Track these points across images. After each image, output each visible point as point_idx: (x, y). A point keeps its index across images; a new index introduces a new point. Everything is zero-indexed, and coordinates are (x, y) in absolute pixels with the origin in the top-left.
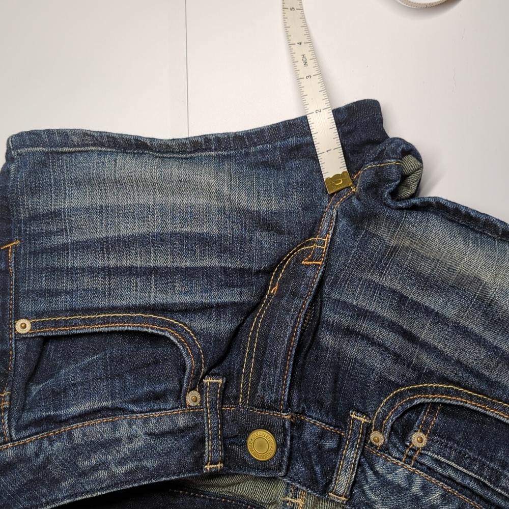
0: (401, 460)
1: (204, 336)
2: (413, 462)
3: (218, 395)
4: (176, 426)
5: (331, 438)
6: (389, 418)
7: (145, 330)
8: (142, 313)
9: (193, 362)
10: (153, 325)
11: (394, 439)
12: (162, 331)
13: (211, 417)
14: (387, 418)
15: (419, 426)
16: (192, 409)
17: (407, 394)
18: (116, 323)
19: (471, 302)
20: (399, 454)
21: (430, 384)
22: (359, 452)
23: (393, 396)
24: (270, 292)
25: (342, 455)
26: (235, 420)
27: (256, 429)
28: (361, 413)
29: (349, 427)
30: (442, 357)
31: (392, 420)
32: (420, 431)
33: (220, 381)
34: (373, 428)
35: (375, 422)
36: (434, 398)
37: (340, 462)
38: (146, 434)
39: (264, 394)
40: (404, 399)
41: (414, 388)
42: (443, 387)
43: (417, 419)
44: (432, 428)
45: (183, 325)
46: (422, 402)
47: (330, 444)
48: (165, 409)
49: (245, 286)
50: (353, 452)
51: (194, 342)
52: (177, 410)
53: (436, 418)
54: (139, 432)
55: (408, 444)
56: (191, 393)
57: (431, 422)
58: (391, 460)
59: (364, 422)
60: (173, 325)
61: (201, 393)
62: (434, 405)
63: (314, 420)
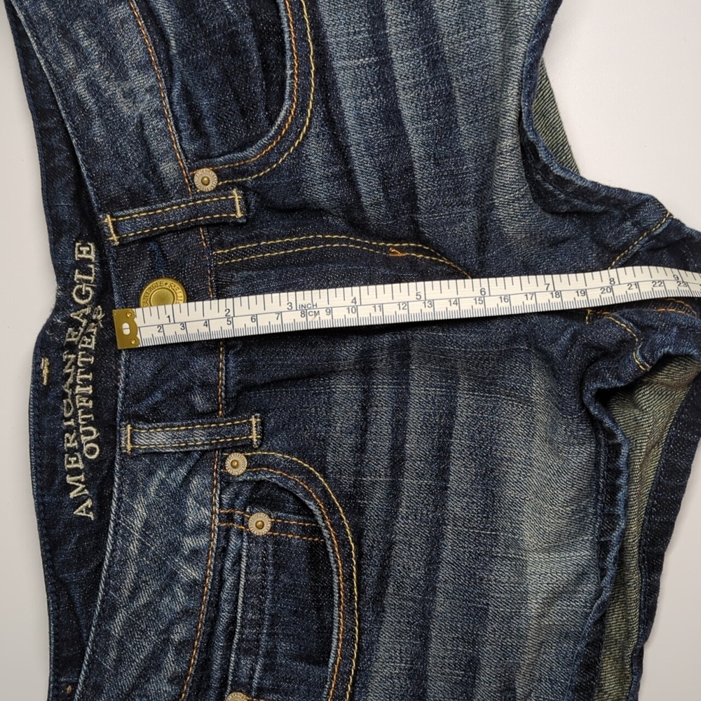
0: (220, 508)
1: (298, 164)
2: (225, 524)
3: (217, 216)
4: (158, 160)
5: (209, 400)
6: (271, 472)
7: (288, 64)
8: (314, 51)
9: (255, 159)
10: (297, 76)
11: (246, 490)
12: (291, 92)
13: (183, 208)
14: (271, 470)
15: (278, 518)
16: (189, 180)
17: (316, 487)
18: (291, 10)
19: (482, 530)
20: (228, 503)
21: (344, 515)
22: (207, 447)
23: (305, 467)
24: (390, 246)
25: (194, 425)
26: (188, 250)
27: (184, 286)
28: (263, 430)
29: (235, 420)
30: (388, 519)
31: (270, 478)
32: (272, 522)
33: (239, 215)
34: (249, 454)
35: (259, 455)
36: (326, 528)
37: (183, 426)
38: (141, 116)
39: (238, 283)
40: (307, 485)
41: (330, 495)
42: (347, 535)
43: (289, 513)
44: (283, 537)
45: (307, 124)
46: (315, 513)
47: (199, 401)
48: (180, 140)
49: (389, 208)
50: (203, 438)
51: (285, 152)
52: (183, 157)
53: (298, 539)
54: (142, 106)
55: (248, 510)
56: (213, 174)
57: (291, 533)
58: (215, 495)
59: (251, 439)
60: (303, 110)
61: (218, 189)
62: (317, 531)
63: (224, 367)
